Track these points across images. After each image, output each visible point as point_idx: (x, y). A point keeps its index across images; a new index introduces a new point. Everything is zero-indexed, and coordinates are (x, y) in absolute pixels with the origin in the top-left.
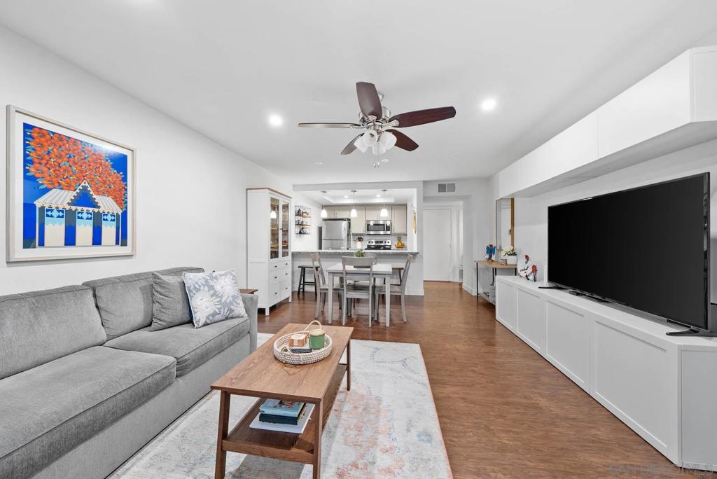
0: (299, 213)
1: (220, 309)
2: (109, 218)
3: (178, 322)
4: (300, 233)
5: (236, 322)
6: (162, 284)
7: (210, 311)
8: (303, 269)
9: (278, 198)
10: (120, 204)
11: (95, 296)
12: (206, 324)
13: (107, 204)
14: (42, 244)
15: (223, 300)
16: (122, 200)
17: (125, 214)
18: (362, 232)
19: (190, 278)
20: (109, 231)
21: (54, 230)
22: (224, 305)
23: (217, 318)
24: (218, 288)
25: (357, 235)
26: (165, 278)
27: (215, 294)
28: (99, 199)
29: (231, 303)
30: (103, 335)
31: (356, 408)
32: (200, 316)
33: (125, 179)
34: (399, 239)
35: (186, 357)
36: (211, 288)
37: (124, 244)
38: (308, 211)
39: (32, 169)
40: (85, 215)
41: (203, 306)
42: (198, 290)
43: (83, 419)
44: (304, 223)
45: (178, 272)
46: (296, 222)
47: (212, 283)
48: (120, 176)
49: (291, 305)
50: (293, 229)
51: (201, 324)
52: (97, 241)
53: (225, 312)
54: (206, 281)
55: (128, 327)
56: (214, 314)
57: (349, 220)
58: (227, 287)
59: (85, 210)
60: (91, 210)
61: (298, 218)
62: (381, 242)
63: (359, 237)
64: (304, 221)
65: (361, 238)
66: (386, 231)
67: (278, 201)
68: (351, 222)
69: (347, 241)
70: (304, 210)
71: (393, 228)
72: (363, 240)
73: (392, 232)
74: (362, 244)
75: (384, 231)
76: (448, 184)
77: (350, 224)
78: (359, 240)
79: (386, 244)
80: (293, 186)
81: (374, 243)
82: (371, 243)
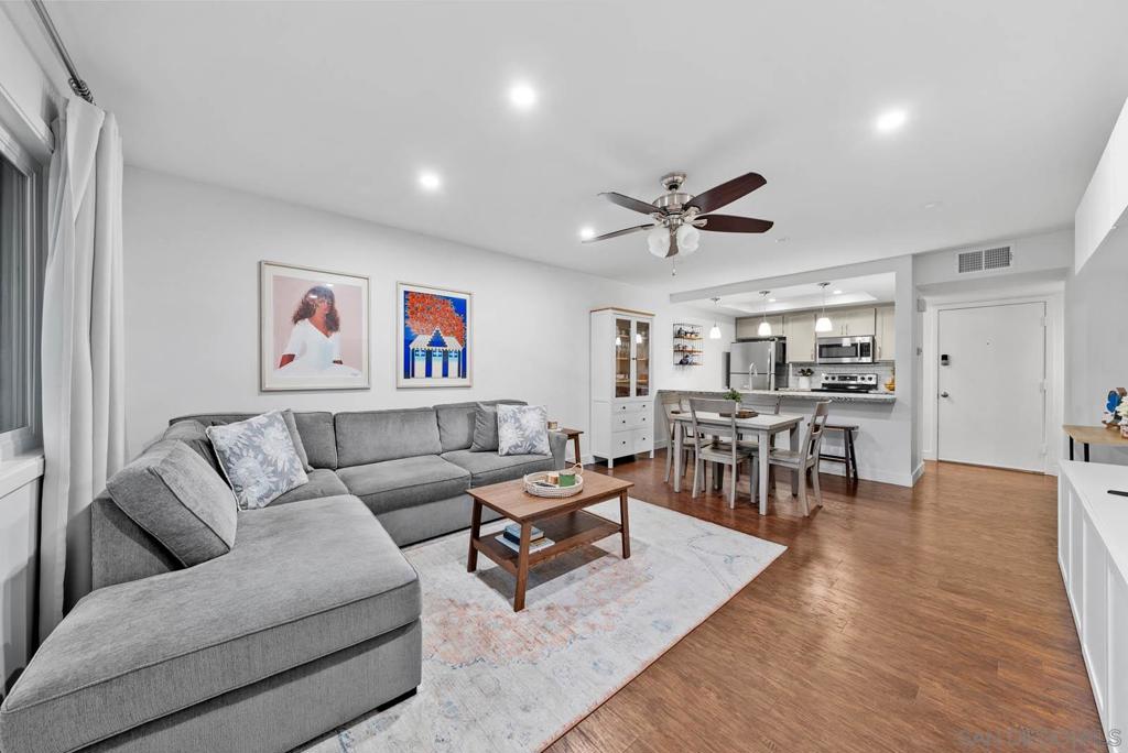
1: (521, 442)
2: (453, 354)
3: (489, 448)
4: (683, 363)
5: (536, 458)
6: (481, 412)
7: (513, 442)
9: (629, 319)
10: (460, 342)
11: (437, 417)
12: (508, 454)
13: (452, 343)
14: (413, 376)
15: (527, 433)
16: (462, 340)
17: (464, 350)
18: (808, 359)
19: (502, 410)
20: (453, 365)
21: (420, 364)
22: (526, 439)
23: (520, 450)
24: (524, 421)
25: (801, 364)
26: (484, 408)
27: (519, 428)
28: (446, 339)
29: (533, 438)
30: (439, 448)
31: (616, 574)
32: (504, 446)
33: (464, 321)
35: (480, 475)
36: (517, 420)
37: (464, 376)
38: (696, 330)
39: (408, 322)
40: (437, 353)
41: (508, 436)
42: (506, 421)
43: (404, 491)
44: (690, 348)
45: (494, 404)
46: (675, 347)
47: (519, 416)
48: (461, 318)
49: (653, 463)
51: (504, 453)
52: (429, 373)
53: (526, 446)
54: (514, 413)
55: (454, 445)
56: (517, 446)
57: (782, 339)
58: (532, 421)
59: (437, 350)
60: (441, 348)
61: (679, 341)
62: (852, 378)
63: (806, 369)
64: (690, 346)
65: (809, 370)
66: (862, 355)
67: (629, 322)
68: (788, 342)
69: (773, 376)
70: (690, 330)
71: (878, 350)
72: (812, 373)
73: (877, 359)
74: (811, 382)
75: (857, 356)
76: (987, 252)
77: (784, 345)
78: (804, 375)
79: (863, 382)
80: (671, 296)
81: (837, 379)
82: (830, 379)
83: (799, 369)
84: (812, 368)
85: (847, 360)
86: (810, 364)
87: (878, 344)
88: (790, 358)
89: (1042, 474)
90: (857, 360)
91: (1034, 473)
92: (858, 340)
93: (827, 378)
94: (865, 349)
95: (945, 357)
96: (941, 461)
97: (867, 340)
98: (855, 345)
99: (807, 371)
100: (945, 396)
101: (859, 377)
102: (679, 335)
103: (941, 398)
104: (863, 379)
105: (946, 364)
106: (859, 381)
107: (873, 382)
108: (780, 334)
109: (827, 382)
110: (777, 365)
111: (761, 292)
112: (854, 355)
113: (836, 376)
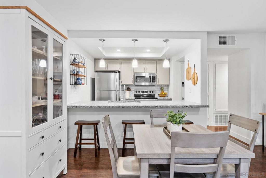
0: (74, 63)
4: (76, 83)
8: (80, 125)
18: (130, 83)
34: (162, 89)
38: (84, 61)
44: (80, 74)
46: (71, 71)
50: (68, 80)
57: (119, 72)
62: (146, 92)
66: (152, 82)
69: (118, 91)
71: (158, 80)
72: (131, 89)
73: (157, 84)
74: (130, 94)
77: (120, 76)
80: (68, 31)
81: (140, 92)
82: (138, 92)
83: (126, 87)
84: (130, 87)
85: (143, 84)
87: (158, 77)
90: (150, 83)
92: (152, 75)
94: (153, 79)
95: (183, 83)
98: (150, 77)
99: (129, 89)
101: (149, 92)
103: (182, 100)
105: (183, 86)
107: (154, 93)
108: (118, 69)
109: (136, 94)
111: (133, 40)
112: (149, 81)
113: (140, 91)
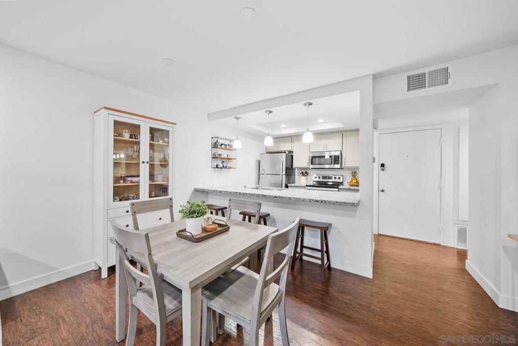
4: (217, 167)
9: (137, 122)
18: (305, 165)
25: (302, 169)
34: (354, 174)
46: (213, 154)
57: (291, 152)
61: (215, 150)
62: (330, 178)
63: (304, 171)
64: (225, 154)
65: (306, 173)
66: (334, 164)
67: (138, 127)
68: (294, 155)
69: (284, 176)
70: (227, 143)
71: (343, 161)
72: (308, 174)
73: (343, 166)
74: (307, 180)
75: (332, 164)
76: (430, 73)
77: (292, 156)
78: (304, 175)
79: (336, 180)
80: (209, 115)
81: (321, 178)
82: (317, 178)
83: (301, 171)
84: (308, 171)
85: (327, 166)
86: (307, 169)
87: (344, 157)
88: (296, 164)
89: (439, 245)
90: (332, 166)
91: (434, 244)
92: (333, 154)
93: (316, 178)
94: (336, 159)
95: (383, 165)
96: (380, 235)
97: (338, 154)
98: (331, 157)
99: (305, 174)
100: (383, 191)
101: (333, 178)
102: (215, 145)
103: (380, 192)
104: (335, 178)
105: (383, 170)
106: (333, 180)
107: (341, 180)
108: (290, 149)
109: (316, 180)
110: (287, 168)
111: (266, 111)
112: (330, 163)
113: (321, 176)
